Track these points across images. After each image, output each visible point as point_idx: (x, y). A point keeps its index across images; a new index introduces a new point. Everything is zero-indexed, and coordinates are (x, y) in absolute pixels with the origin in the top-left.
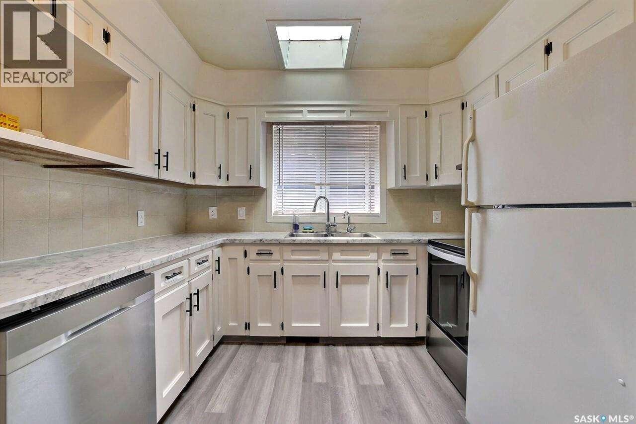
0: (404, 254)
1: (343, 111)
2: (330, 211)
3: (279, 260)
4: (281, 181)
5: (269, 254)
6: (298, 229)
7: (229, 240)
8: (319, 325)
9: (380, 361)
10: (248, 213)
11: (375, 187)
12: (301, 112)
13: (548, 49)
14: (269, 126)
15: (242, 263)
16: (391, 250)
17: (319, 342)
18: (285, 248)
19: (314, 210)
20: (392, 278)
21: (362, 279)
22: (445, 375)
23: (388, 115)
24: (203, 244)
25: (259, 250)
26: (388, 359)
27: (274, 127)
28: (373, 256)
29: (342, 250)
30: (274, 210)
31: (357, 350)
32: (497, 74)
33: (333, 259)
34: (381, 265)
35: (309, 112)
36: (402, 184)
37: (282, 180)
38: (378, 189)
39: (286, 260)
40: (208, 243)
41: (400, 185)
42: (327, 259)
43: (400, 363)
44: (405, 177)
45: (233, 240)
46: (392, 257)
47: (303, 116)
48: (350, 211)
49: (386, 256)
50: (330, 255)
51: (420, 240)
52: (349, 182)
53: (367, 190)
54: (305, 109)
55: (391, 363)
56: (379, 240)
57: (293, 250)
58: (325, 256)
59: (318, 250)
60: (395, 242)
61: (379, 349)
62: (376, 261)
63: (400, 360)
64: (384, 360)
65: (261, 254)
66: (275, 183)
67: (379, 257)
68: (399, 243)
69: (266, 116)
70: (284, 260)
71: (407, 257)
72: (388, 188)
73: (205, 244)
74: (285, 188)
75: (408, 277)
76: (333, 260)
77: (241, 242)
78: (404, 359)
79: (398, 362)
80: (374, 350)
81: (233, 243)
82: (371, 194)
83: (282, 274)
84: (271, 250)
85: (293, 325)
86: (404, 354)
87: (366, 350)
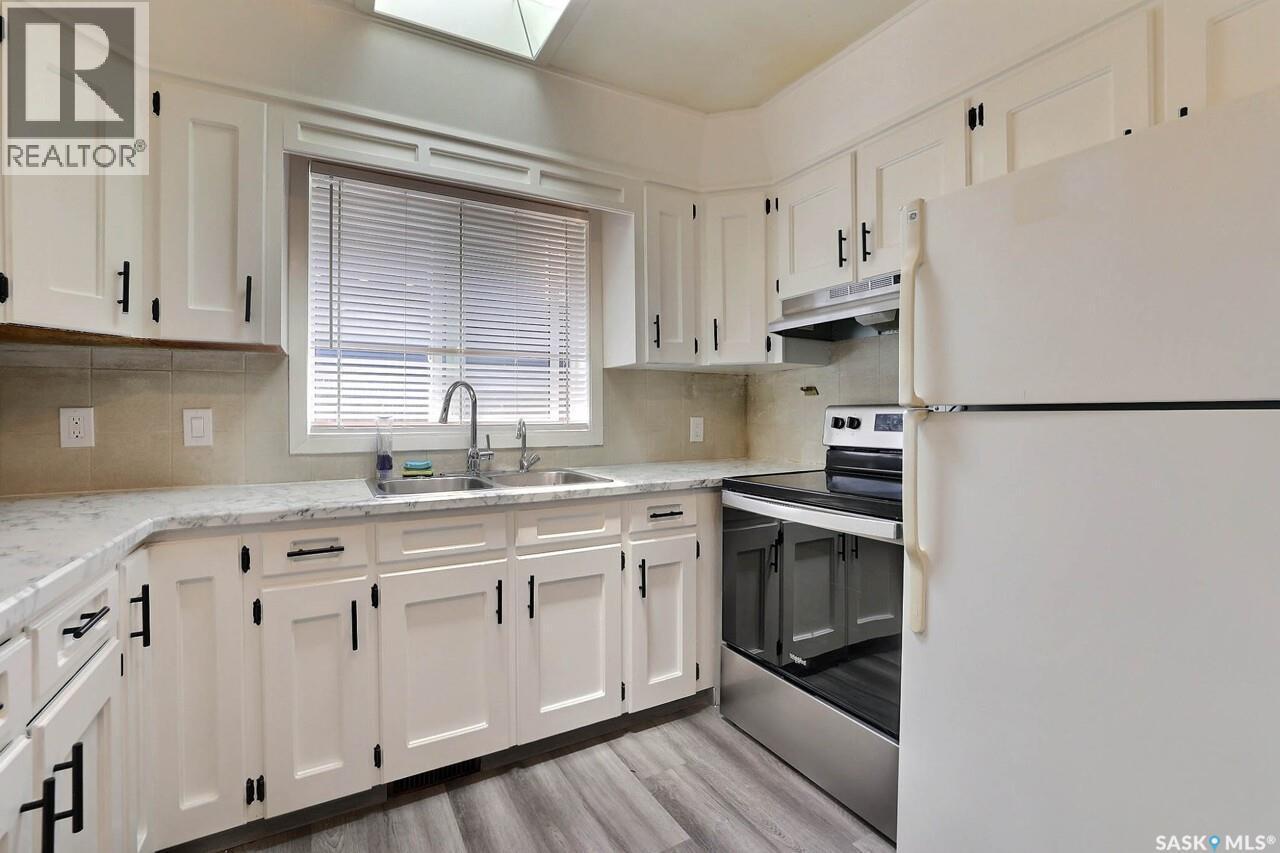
0: (672, 514)
1: (523, 171)
2: (480, 419)
3: (365, 566)
4: (335, 338)
5: (332, 549)
6: (391, 467)
7: (182, 521)
8: (483, 725)
9: (647, 776)
10: (221, 428)
11: (572, 364)
12: (413, 148)
13: (975, 117)
14: (299, 166)
15: (234, 591)
16: (649, 508)
17: (479, 770)
18: (383, 528)
19: (444, 419)
20: (652, 570)
21: (586, 585)
22: (785, 767)
23: (622, 199)
24: (90, 555)
25: (295, 543)
26: (664, 767)
27: (314, 181)
28: (610, 527)
29: (540, 520)
30: (312, 418)
31: (581, 760)
32: (852, 150)
33: (517, 545)
34: (630, 545)
35: (434, 152)
36: (651, 358)
37: (339, 334)
38: (581, 369)
39: (384, 563)
40: (109, 545)
41: (647, 360)
42: (504, 546)
43: (689, 765)
44: (658, 341)
45: (198, 519)
46: (650, 524)
47: (417, 159)
48: (528, 419)
49: (642, 522)
50: (512, 537)
51: (704, 481)
52: (520, 348)
53: (555, 369)
54: (425, 144)
55: (671, 772)
56: (626, 487)
57: (406, 533)
58: (498, 540)
59: (481, 525)
60: (659, 489)
61: (627, 743)
62: (617, 538)
63: (686, 759)
64: (655, 771)
65: (301, 553)
66: (312, 342)
67: (624, 528)
68: (666, 491)
69: (302, 136)
70: (380, 564)
71: (678, 520)
72: (609, 365)
73: (98, 551)
74: (344, 356)
75: (682, 565)
76: (518, 548)
77: (230, 522)
78: (691, 753)
79: (685, 765)
80: (619, 749)
81: (196, 529)
82: (565, 379)
83: (375, 603)
84: (336, 539)
85: (413, 744)
86: (685, 741)
87: (601, 753)
